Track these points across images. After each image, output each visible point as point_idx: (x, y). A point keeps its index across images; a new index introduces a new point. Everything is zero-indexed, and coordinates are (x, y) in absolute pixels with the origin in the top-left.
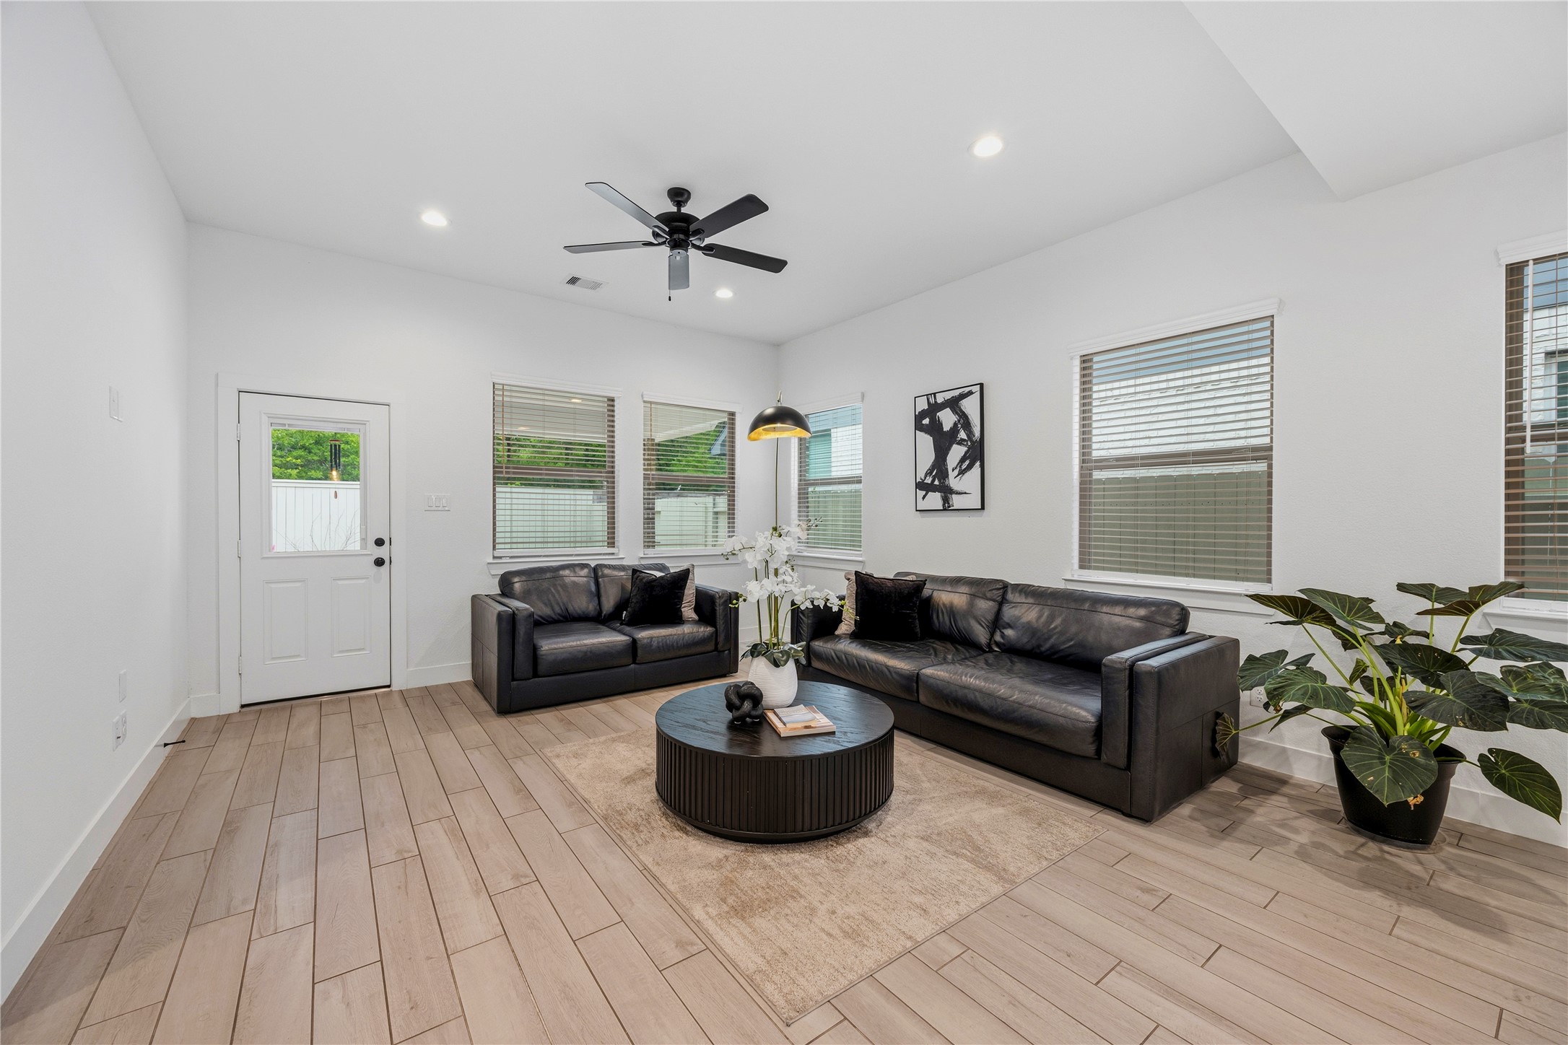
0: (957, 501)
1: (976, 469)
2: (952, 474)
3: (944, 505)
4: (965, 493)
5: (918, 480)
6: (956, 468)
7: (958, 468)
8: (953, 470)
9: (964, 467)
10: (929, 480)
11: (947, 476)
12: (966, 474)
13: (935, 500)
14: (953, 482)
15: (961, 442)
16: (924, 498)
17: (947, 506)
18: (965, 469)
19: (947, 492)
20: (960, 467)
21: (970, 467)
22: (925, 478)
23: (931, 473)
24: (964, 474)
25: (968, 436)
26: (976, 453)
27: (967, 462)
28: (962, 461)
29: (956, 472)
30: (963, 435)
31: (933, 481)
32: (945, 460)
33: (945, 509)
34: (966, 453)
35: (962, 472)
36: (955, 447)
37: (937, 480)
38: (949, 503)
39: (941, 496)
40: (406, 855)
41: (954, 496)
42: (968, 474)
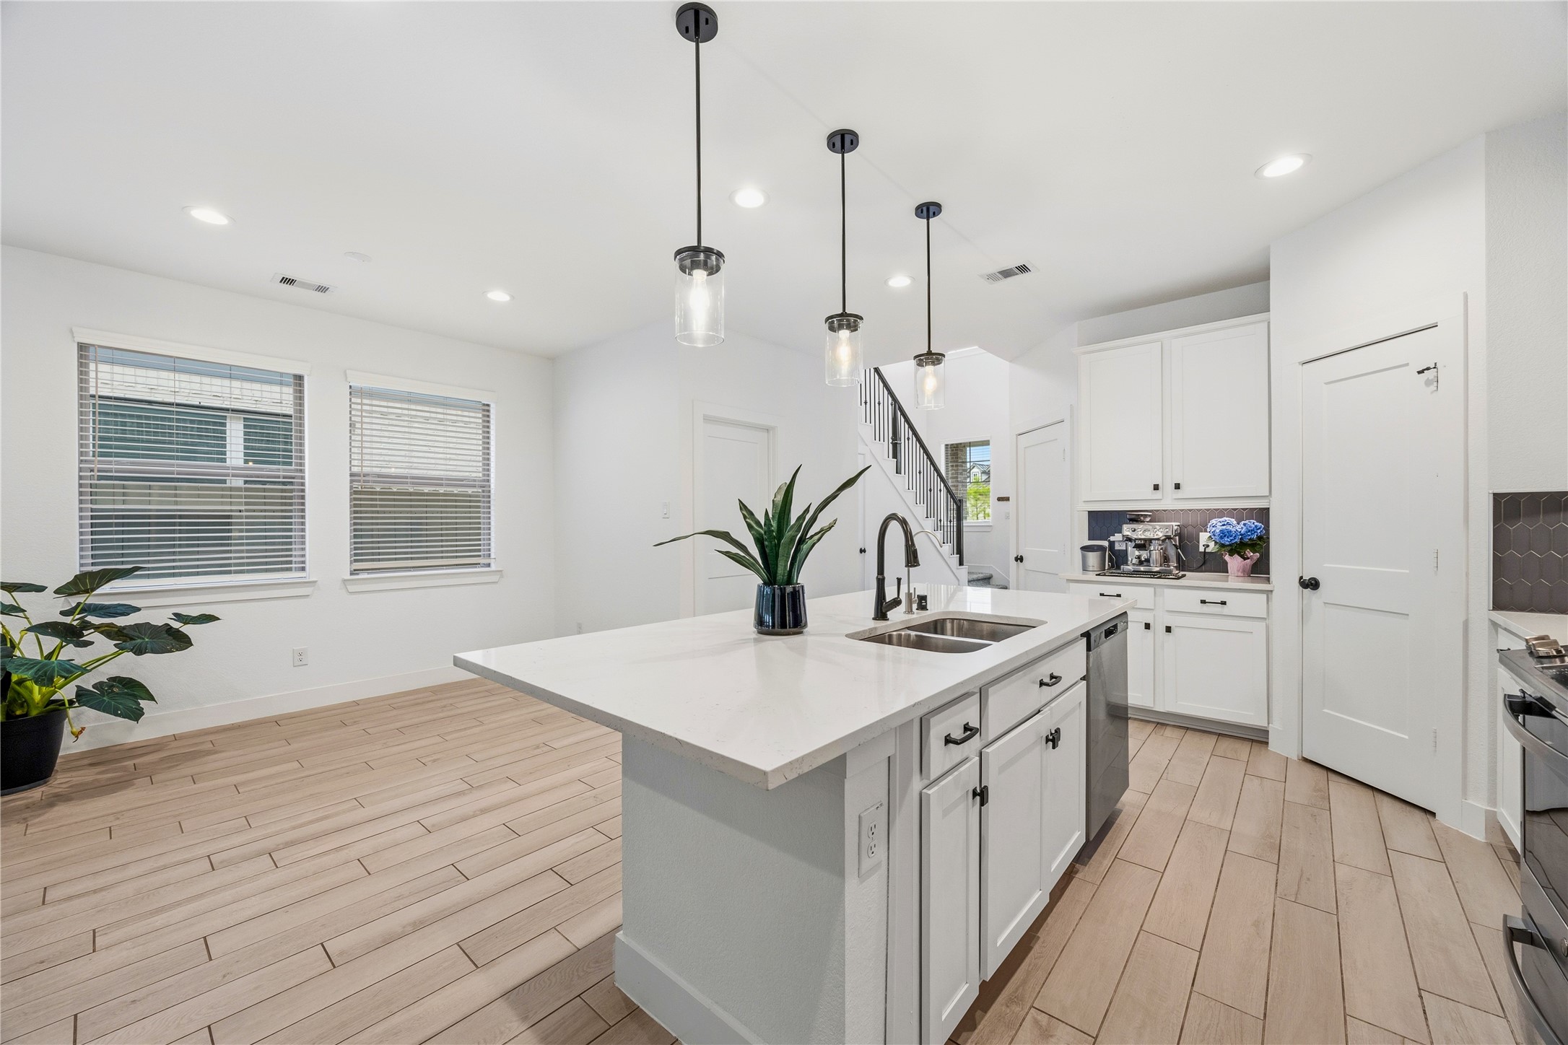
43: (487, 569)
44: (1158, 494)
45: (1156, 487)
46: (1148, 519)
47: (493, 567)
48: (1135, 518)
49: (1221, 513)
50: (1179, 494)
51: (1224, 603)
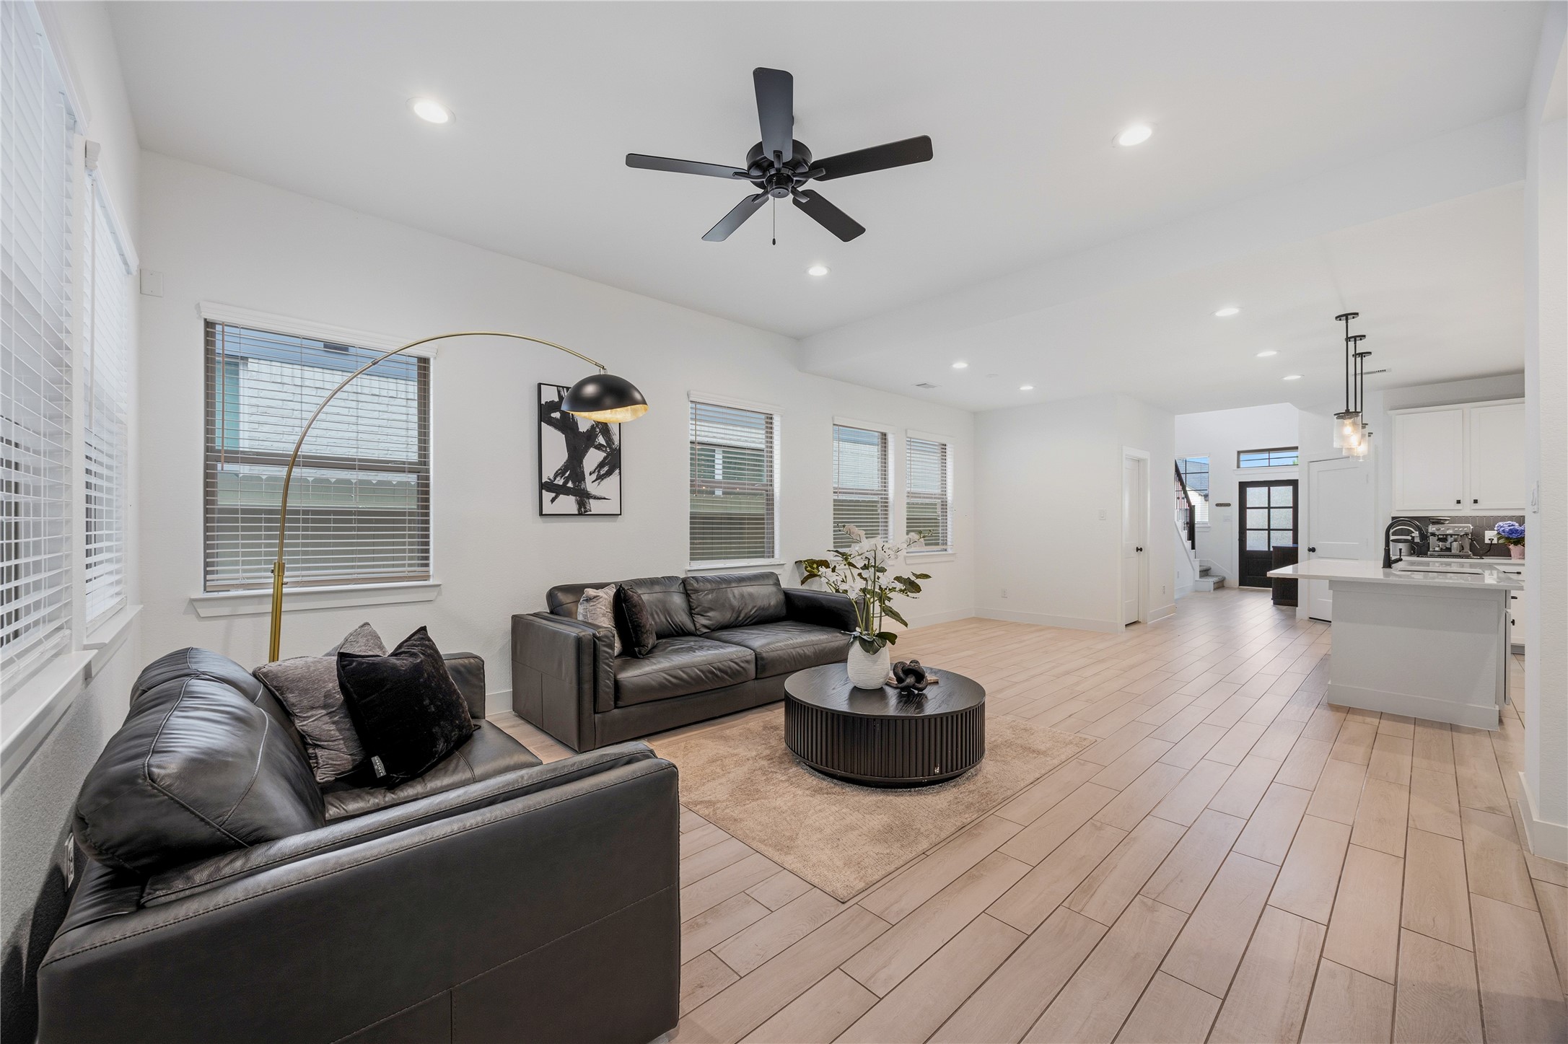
0: (595, 506)
1: (615, 476)
2: (589, 479)
3: (579, 509)
4: (605, 499)
5: (545, 479)
6: (594, 472)
7: (596, 474)
8: (590, 474)
9: (602, 472)
10: (560, 481)
11: (584, 479)
12: (605, 480)
13: (568, 503)
14: (590, 485)
15: (599, 447)
16: (553, 500)
17: (583, 511)
18: (603, 475)
19: (583, 497)
20: (599, 472)
21: (609, 473)
22: (555, 479)
23: (563, 474)
24: (603, 479)
25: (607, 442)
26: (613, 462)
27: (606, 469)
28: (601, 465)
29: (594, 476)
30: (601, 440)
31: (566, 482)
32: (581, 462)
33: (580, 514)
34: (605, 458)
35: (600, 478)
36: (592, 450)
37: (570, 482)
38: (585, 508)
39: (576, 500)
40: (1150, 902)
41: (591, 501)
42: (607, 481)
43: (944, 552)
44: (1459, 506)
45: (1459, 502)
46: (1447, 522)
47: (950, 551)
48: (1437, 521)
49: (1503, 519)
50: (1476, 506)
51: (1519, 573)
